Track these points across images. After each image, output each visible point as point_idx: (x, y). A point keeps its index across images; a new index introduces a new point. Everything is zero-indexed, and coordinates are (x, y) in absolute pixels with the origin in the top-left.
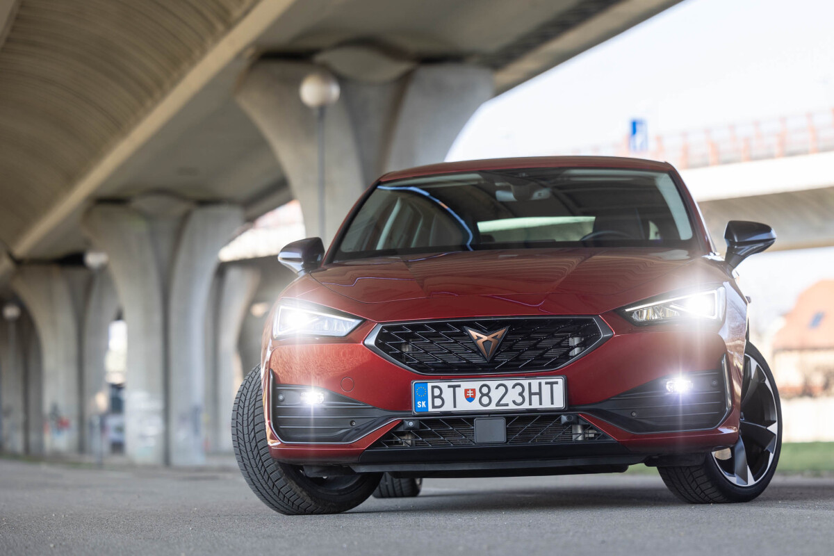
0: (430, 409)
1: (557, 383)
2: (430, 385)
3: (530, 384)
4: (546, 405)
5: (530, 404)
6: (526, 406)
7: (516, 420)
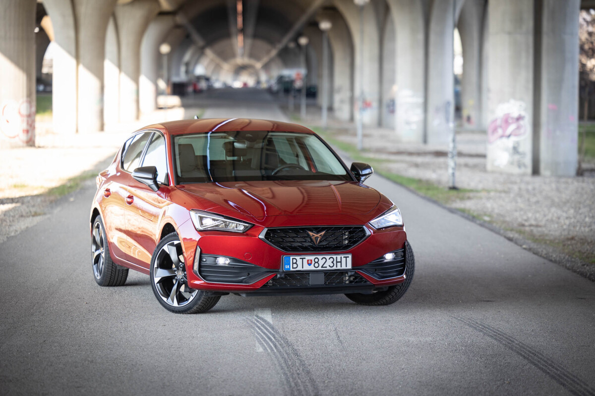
0: (291, 269)
1: (348, 257)
2: (291, 258)
3: (337, 257)
4: (344, 267)
5: (337, 267)
6: (335, 268)
7: (329, 274)
